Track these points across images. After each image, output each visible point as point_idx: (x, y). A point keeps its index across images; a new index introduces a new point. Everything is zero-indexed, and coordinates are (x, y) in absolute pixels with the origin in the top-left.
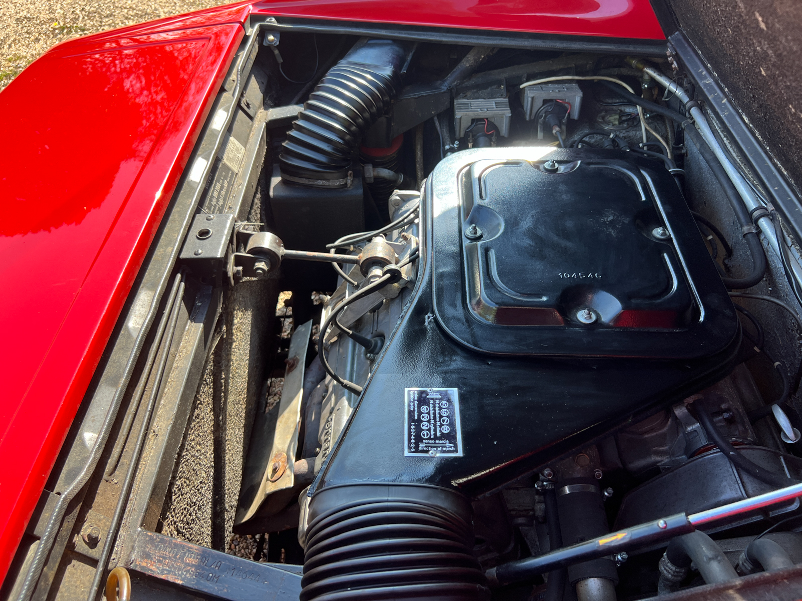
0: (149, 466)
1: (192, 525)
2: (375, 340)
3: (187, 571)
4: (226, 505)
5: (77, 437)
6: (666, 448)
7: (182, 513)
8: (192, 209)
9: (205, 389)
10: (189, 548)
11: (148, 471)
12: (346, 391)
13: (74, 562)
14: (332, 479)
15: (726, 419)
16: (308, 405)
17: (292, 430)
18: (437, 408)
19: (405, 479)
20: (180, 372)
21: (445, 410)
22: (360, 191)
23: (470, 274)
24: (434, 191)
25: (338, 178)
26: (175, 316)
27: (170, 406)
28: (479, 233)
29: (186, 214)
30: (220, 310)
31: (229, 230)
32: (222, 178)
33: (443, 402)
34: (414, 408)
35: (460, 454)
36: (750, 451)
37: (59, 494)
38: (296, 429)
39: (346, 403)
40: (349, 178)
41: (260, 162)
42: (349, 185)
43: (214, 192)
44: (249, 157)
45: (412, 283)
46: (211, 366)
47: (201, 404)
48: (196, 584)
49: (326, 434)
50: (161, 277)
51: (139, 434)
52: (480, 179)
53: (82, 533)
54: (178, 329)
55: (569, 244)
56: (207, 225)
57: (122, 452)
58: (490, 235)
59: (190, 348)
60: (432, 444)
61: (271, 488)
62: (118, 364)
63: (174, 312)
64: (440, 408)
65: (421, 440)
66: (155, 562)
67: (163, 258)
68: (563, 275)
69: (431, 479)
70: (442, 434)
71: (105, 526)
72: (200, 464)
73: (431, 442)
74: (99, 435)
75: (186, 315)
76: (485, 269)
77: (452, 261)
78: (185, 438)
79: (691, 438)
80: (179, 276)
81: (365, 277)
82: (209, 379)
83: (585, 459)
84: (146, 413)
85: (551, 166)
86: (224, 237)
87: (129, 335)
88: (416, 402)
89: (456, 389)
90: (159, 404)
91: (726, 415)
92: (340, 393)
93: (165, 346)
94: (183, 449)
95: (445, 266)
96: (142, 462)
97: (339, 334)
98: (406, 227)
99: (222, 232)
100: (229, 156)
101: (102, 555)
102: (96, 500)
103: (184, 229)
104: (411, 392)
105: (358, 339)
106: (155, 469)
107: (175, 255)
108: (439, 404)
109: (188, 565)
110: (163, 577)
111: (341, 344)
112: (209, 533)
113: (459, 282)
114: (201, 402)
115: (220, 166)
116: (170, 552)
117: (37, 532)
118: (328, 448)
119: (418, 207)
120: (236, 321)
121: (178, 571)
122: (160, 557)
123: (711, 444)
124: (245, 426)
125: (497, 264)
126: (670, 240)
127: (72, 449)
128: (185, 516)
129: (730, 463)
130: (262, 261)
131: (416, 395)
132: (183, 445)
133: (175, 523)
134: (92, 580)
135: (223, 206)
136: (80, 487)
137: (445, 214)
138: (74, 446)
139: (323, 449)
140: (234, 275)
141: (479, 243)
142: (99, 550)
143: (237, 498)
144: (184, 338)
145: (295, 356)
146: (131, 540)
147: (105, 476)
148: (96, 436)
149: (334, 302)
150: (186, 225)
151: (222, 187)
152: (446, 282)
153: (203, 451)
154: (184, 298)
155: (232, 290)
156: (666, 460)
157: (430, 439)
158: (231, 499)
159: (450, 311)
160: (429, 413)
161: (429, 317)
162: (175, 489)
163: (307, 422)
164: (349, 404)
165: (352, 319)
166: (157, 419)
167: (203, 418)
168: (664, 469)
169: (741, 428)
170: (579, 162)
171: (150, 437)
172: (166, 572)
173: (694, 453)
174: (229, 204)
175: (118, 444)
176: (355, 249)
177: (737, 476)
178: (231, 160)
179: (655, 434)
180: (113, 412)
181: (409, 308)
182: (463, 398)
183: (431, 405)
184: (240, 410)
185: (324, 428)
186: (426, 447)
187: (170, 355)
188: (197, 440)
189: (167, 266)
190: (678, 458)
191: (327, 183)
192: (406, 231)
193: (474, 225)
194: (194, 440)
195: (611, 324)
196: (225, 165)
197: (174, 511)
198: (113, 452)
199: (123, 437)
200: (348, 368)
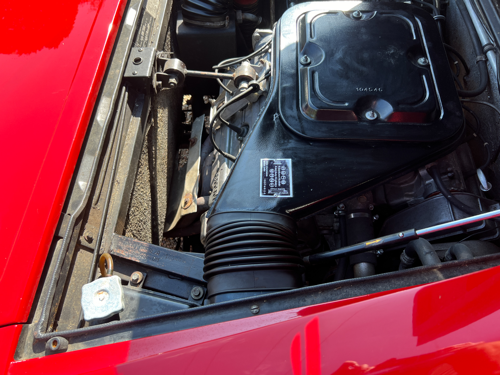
0: (116, 200)
1: (141, 232)
2: (243, 128)
3: (142, 256)
4: (159, 222)
5: (76, 184)
6: (413, 193)
7: (135, 226)
8: (129, 44)
9: (144, 157)
10: (142, 244)
11: (116, 203)
12: (226, 159)
13: (81, 250)
14: (219, 209)
15: (449, 177)
16: (203, 166)
17: (195, 181)
18: (279, 170)
19: (260, 209)
20: (129, 147)
21: (284, 171)
22: (234, 30)
23: (302, 88)
24: (281, 32)
25: (220, 21)
26: (124, 113)
27: (125, 166)
28: (309, 60)
29: (126, 48)
30: (149, 109)
31: (153, 58)
32: (146, 22)
33: (283, 167)
34: (266, 170)
35: (291, 196)
36: (460, 195)
37: (69, 214)
38: (197, 180)
39: (226, 166)
40: (226, 21)
41: (169, 10)
42: (226, 26)
43: (142, 32)
44: (162, 7)
45: (266, 92)
46: (146, 143)
47: (142, 165)
48: (147, 262)
49: (215, 183)
50: (114, 89)
51: (109, 183)
52: (311, 23)
53: (84, 235)
54: (126, 121)
55: (364, 69)
56: (139, 55)
57: (100, 192)
58: (315, 62)
59: (134, 133)
60: (276, 190)
61: (184, 212)
62: (94, 142)
63: (123, 111)
64: (281, 171)
65: (269, 188)
66: (124, 251)
67: (114, 77)
68: (359, 89)
69: (274, 209)
70: (281, 185)
71: (96, 232)
72: (143, 199)
73: (275, 189)
74: (88, 183)
75: (130, 112)
76: (312, 85)
77: (291, 80)
78: (134, 184)
79: (427, 187)
80: (124, 88)
81: (237, 88)
82: (146, 151)
83: (364, 199)
84: (112, 171)
85: (357, 15)
86: (150, 63)
87: (98, 125)
88: (267, 167)
89: (291, 159)
90: (119, 165)
91: (450, 175)
92: (222, 160)
93: (119, 131)
94: (134, 191)
95: (286, 83)
96: (112, 198)
97: (221, 124)
98: (263, 55)
99: (149, 59)
100: (149, 7)
101: (96, 247)
102: (89, 218)
103: (126, 58)
104: (264, 161)
105: (232, 128)
106: (119, 202)
107: (121, 75)
108: (280, 168)
109: (142, 252)
110: (129, 258)
111: (223, 130)
112: (151, 236)
113: (295, 93)
114: (142, 164)
115: (144, 14)
116: (132, 246)
117: (60, 234)
118: (216, 191)
119: (271, 41)
120: (159, 115)
121: (137, 255)
122: (126, 248)
123: (438, 191)
124: (167, 178)
125: (319, 82)
126: (428, 66)
127: (73, 191)
128: (137, 227)
129: (448, 202)
130: (173, 78)
131: (267, 163)
132: (134, 188)
133: (132, 231)
134: (92, 259)
135: (147, 41)
136: (81, 211)
137: (288, 48)
138: (74, 189)
139: (213, 192)
140: (157, 87)
141: (309, 68)
142: (94, 244)
143: (165, 218)
144: (130, 126)
145: (195, 137)
146: (110, 239)
147: (93, 205)
148: (86, 183)
149: (218, 103)
150: (126, 55)
151: (146, 28)
152: (287, 93)
153: (145, 192)
154: (128, 102)
155: (156, 96)
156: (412, 199)
157: (274, 187)
158: (162, 218)
159: (289, 112)
160: (274, 173)
161: (276, 116)
162: (130, 213)
163: (203, 176)
164: (228, 166)
165: (229, 114)
166: (118, 174)
167: (144, 173)
168: (411, 205)
169: (457, 182)
170: (376, 12)
171: (115, 184)
172: (130, 256)
173: (428, 196)
174: (151, 39)
175: (98, 188)
176: (230, 69)
177: (451, 209)
178: (151, 9)
179: (407, 185)
180: (94, 170)
181: (264, 110)
182: (294, 164)
183: (276, 169)
184: (164, 169)
185: (214, 180)
186: (272, 192)
187: (122, 137)
188: (141, 185)
189: (117, 82)
190: (419, 199)
191: (212, 24)
192: (263, 57)
193: (306, 56)
194: (139, 185)
195: (386, 120)
196: (147, 13)
197: (131, 224)
198: (96, 193)
199: (100, 184)
200: (227, 145)
